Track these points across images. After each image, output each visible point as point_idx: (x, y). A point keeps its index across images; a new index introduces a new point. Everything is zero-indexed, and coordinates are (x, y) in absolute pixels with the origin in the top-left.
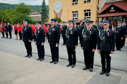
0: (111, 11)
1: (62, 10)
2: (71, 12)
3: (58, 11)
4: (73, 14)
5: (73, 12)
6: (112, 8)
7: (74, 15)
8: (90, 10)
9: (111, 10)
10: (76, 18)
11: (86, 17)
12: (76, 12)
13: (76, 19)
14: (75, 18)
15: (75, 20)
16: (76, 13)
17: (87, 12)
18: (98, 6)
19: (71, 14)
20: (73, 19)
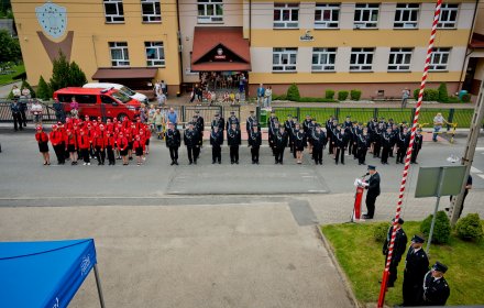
0: (217, 57)
1: (71, 34)
2: (106, 45)
4: (112, 50)
5: (112, 44)
7: (115, 54)
8: (161, 43)
9: (218, 55)
10: (123, 60)
11: (153, 60)
12: (119, 44)
13: (121, 63)
14: (118, 61)
15: (118, 66)
16: (122, 48)
17: (152, 47)
18: (179, 34)
19: (107, 50)
20: (114, 63)
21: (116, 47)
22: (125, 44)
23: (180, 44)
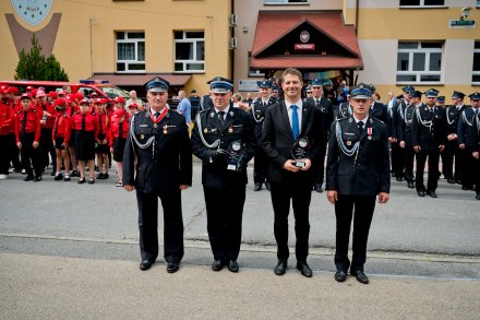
0: (299, 46)
1: (57, 18)
2: (112, 36)
3: (34, 23)
4: (120, 45)
5: (120, 35)
6: (305, 37)
7: (124, 50)
8: (200, 34)
9: (301, 43)
10: (136, 61)
11: (185, 62)
12: (132, 35)
13: (132, 67)
14: (127, 62)
15: (127, 71)
16: (136, 41)
17: (185, 40)
18: (232, 19)
19: (111, 44)
20: (121, 67)
21: (127, 40)
22: (141, 35)
23: (233, 35)
